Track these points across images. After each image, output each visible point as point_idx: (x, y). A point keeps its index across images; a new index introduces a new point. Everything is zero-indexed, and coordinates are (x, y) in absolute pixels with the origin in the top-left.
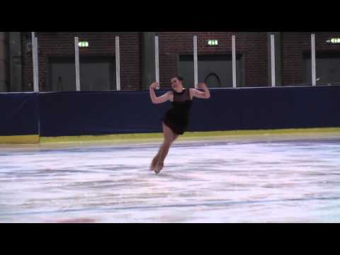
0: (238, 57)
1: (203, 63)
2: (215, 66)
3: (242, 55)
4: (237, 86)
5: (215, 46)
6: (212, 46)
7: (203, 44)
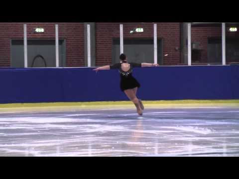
0: (61, 42)
1: (33, 46)
2: (42, 49)
3: (63, 40)
4: (59, 66)
5: (41, 33)
6: (39, 33)
7: (31, 32)
